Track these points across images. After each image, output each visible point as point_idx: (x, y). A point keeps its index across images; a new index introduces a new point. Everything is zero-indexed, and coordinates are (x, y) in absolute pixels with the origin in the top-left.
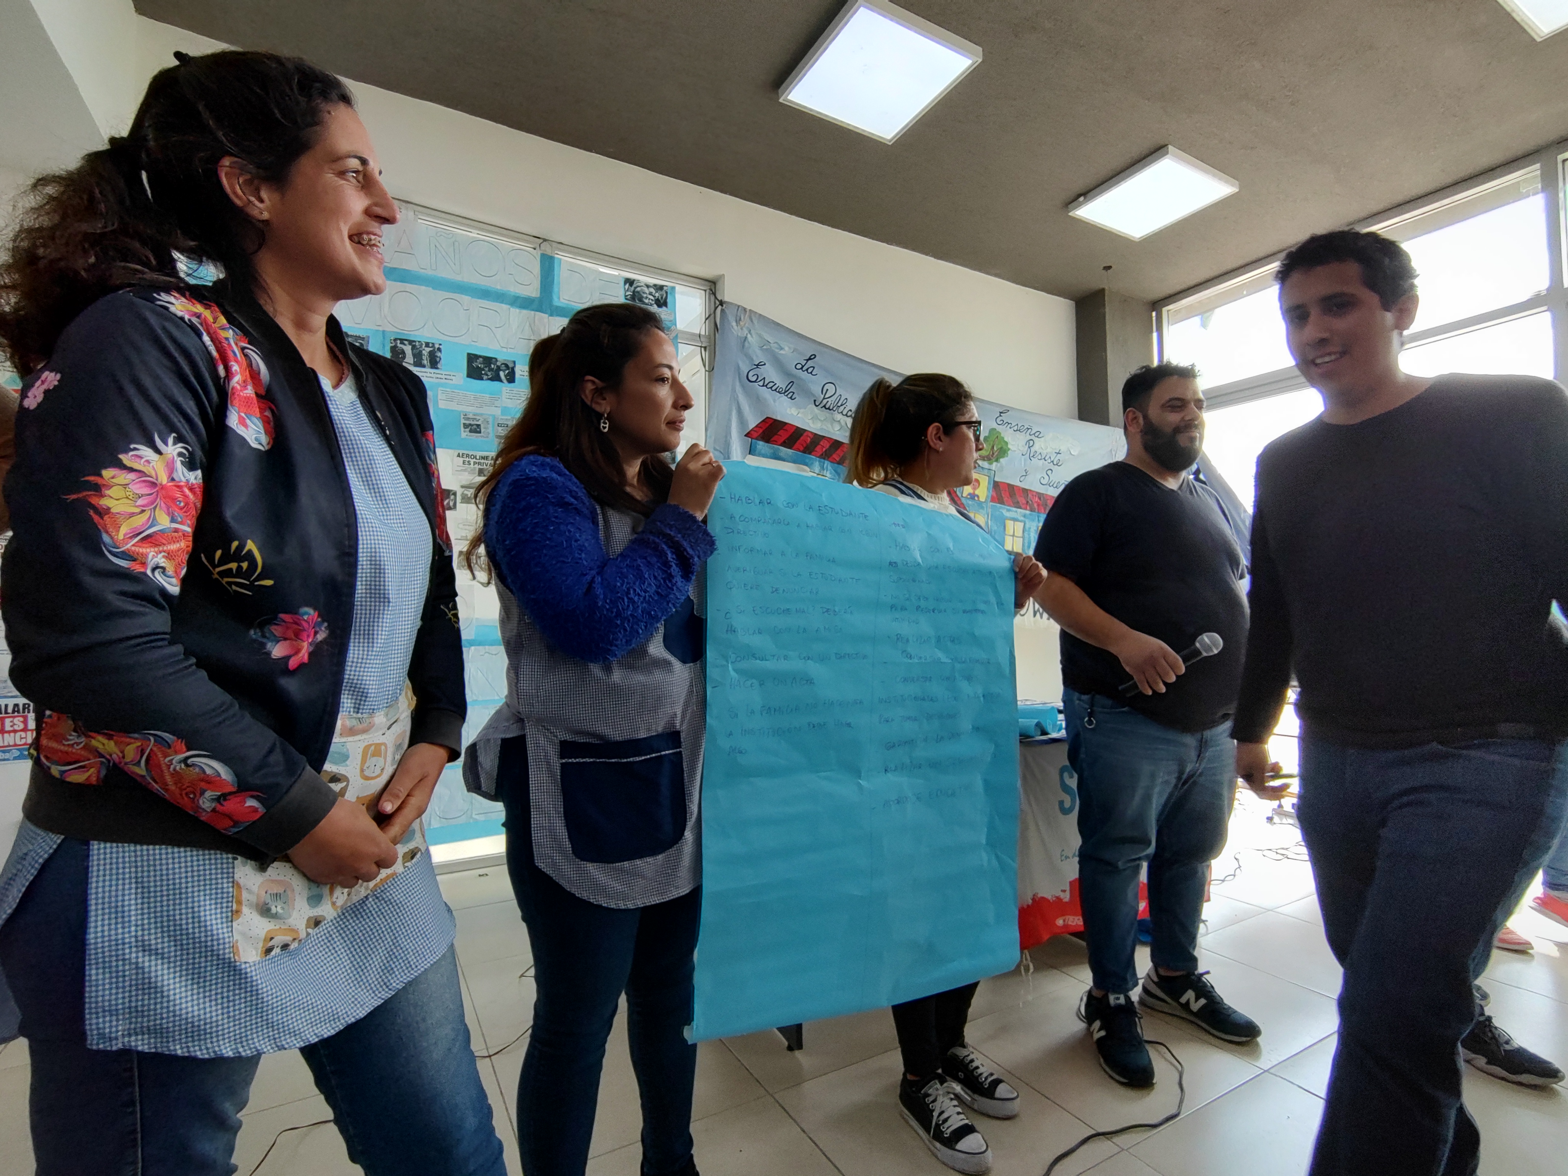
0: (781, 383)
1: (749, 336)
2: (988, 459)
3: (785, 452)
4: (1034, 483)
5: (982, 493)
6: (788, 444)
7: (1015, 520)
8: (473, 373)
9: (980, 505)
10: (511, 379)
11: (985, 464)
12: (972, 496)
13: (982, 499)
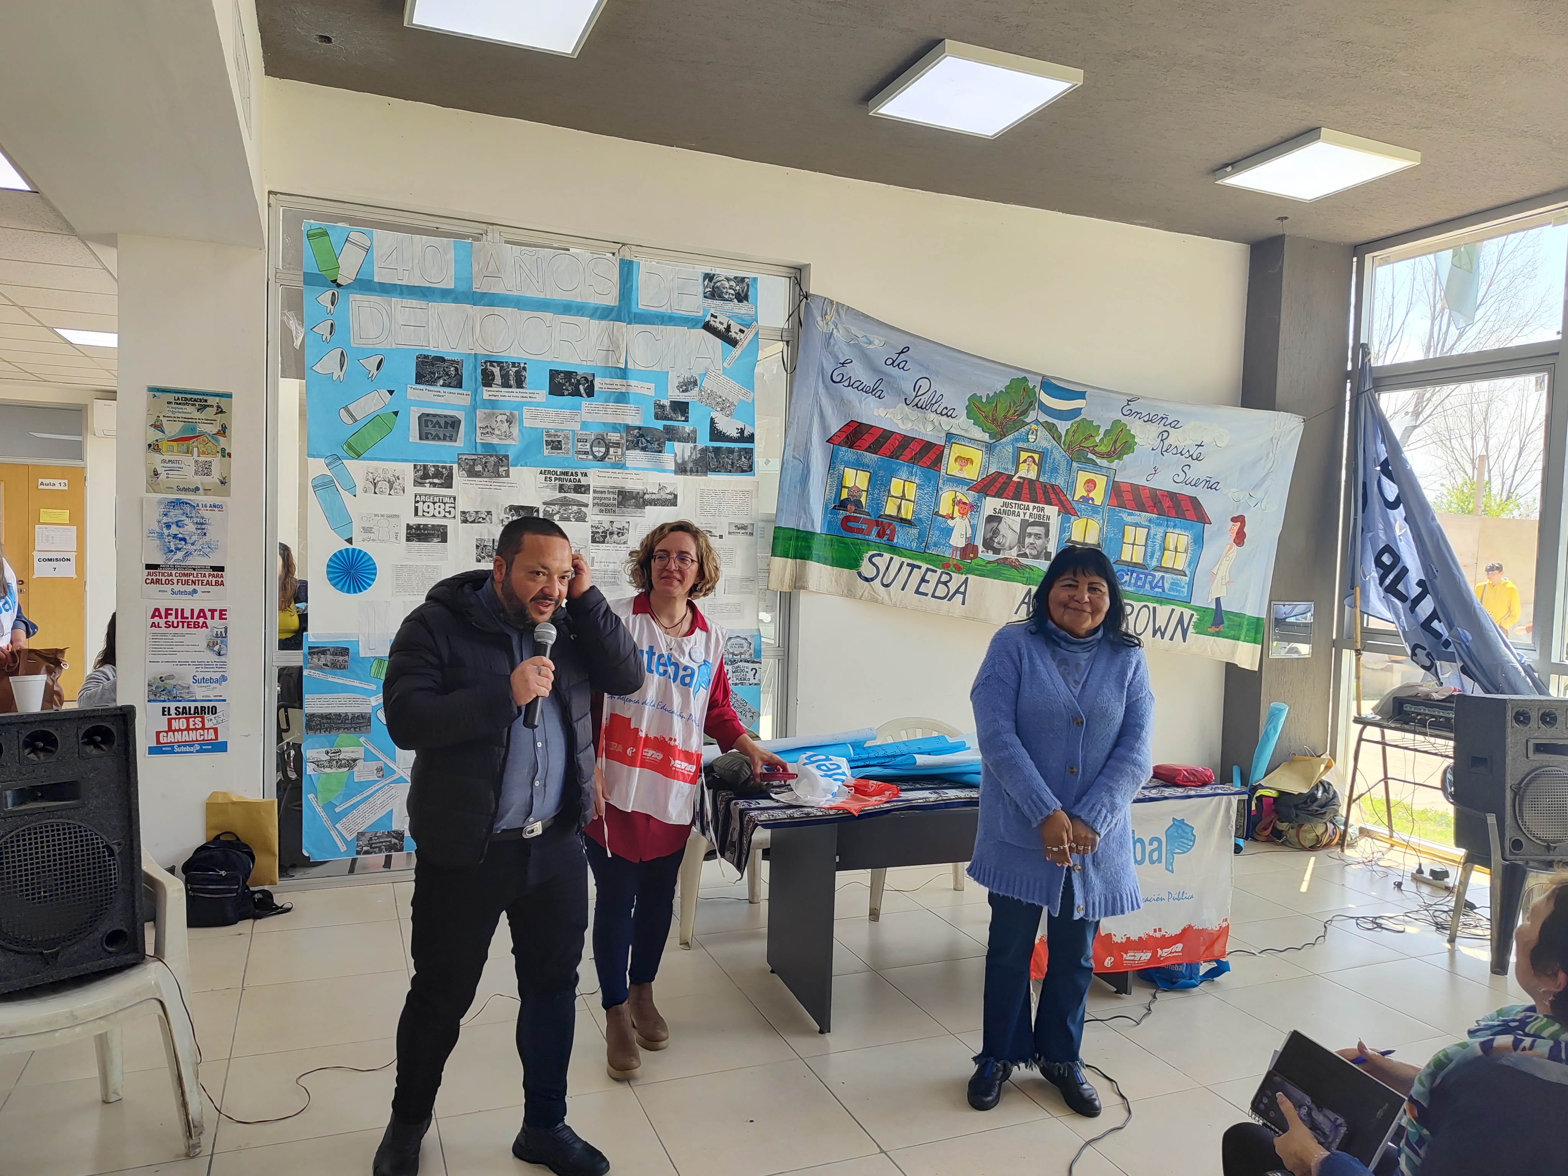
0: (868, 380)
1: (835, 330)
2: (1108, 456)
3: (870, 457)
4: (1164, 482)
5: (1098, 496)
6: (874, 449)
7: (1137, 525)
8: (556, 389)
9: (1095, 509)
10: (590, 392)
11: (1103, 462)
12: (1085, 499)
13: (1098, 502)
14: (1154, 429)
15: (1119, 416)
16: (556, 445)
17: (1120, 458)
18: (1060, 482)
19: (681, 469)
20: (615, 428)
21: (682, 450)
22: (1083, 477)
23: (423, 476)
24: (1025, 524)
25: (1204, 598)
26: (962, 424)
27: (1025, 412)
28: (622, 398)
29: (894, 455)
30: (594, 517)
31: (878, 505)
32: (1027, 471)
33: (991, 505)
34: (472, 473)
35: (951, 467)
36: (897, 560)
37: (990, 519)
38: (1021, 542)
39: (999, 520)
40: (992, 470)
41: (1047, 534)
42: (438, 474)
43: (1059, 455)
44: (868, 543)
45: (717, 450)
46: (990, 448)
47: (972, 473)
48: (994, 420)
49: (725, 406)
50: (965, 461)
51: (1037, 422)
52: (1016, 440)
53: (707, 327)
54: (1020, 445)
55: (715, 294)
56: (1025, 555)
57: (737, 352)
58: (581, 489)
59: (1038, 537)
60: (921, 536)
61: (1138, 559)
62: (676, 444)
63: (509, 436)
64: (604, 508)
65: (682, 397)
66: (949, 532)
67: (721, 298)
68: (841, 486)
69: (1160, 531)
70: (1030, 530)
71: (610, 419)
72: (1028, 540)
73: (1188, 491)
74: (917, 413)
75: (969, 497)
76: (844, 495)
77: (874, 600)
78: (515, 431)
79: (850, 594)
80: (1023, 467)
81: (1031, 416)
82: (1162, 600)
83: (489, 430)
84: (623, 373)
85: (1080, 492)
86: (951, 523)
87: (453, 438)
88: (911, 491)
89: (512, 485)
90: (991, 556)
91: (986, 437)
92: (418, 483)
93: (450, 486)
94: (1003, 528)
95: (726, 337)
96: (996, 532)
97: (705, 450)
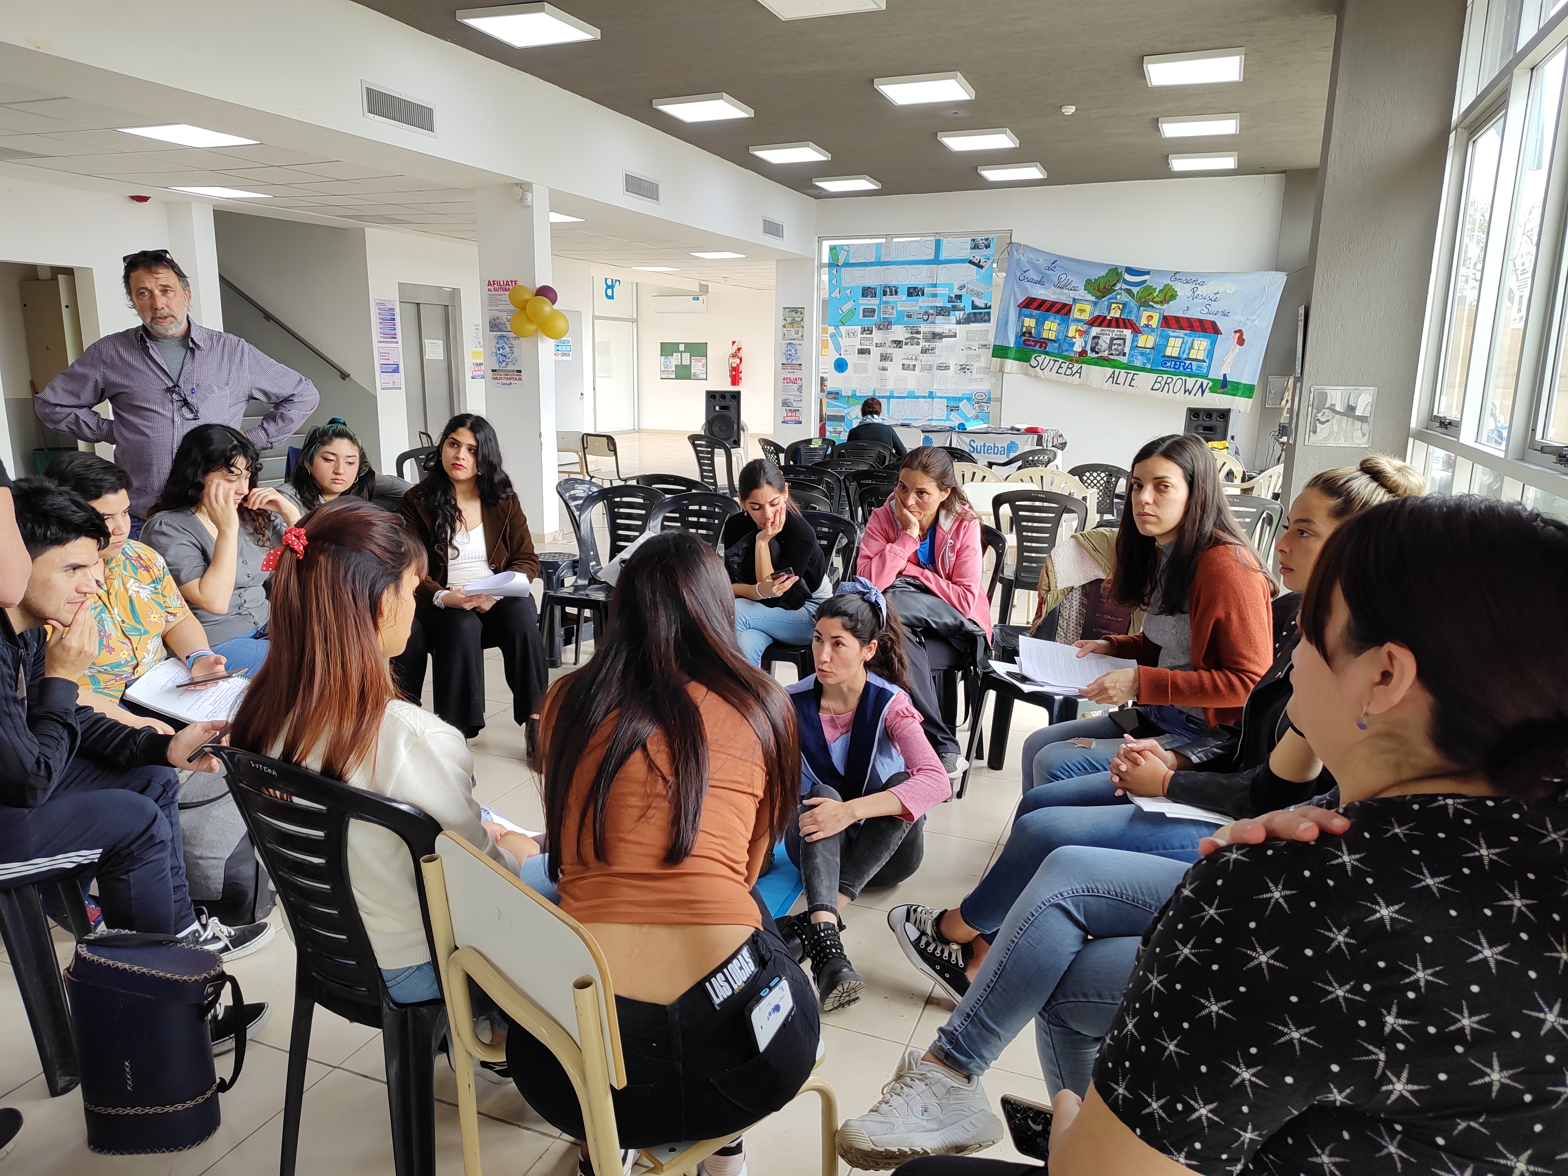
0: (1037, 279)
1: (1023, 257)
2: (1161, 303)
3: (1035, 312)
4: (1196, 314)
5: (1154, 323)
6: (1038, 308)
7: (1176, 337)
8: (910, 294)
9: (1153, 330)
10: (923, 295)
11: (1158, 306)
12: (1147, 326)
13: (1154, 326)
14: (1190, 287)
15: (1169, 282)
16: (909, 316)
17: (1168, 303)
18: (1133, 318)
19: (959, 322)
20: (932, 308)
21: (959, 314)
22: (1145, 314)
23: (864, 331)
24: (1112, 339)
25: (1216, 374)
26: (1082, 293)
27: (1114, 285)
28: (935, 295)
29: (1048, 310)
30: (923, 343)
31: (1039, 333)
32: (1115, 313)
33: (1095, 331)
34: (879, 329)
35: (1075, 314)
36: (1048, 358)
37: (1094, 338)
38: (1110, 348)
39: (1099, 338)
40: (1096, 314)
41: (1124, 344)
42: (868, 330)
43: (1133, 304)
44: (1035, 351)
45: (974, 314)
46: (1095, 304)
47: (1086, 317)
48: (1099, 290)
49: (979, 295)
50: (1082, 311)
51: (1121, 289)
52: (1111, 299)
53: (971, 262)
54: (1112, 301)
55: (976, 247)
56: (1112, 354)
57: (983, 271)
58: (918, 333)
59: (1119, 345)
60: (1060, 346)
61: (1175, 354)
62: (956, 312)
63: (892, 314)
64: (927, 339)
65: (959, 293)
66: (1073, 344)
67: (978, 248)
68: (1023, 326)
69: (1190, 339)
70: (1115, 342)
71: (930, 304)
72: (1114, 347)
73: (1210, 318)
74: (1059, 290)
75: (1085, 328)
76: (1024, 330)
77: (1037, 377)
78: (895, 312)
79: (1026, 374)
80: (1113, 312)
81: (1118, 286)
82: (1190, 376)
83: (885, 313)
84: (935, 286)
85: (1144, 321)
86: (1074, 340)
87: (873, 316)
88: (1054, 326)
89: (893, 332)
90: (1094, 355)
91: (1094, 299)
92: (862, 333)
93: (871, 333)
94: (1100, 341)
95: (979, 266)
96: (1097, 344)
97: (969, 314)
